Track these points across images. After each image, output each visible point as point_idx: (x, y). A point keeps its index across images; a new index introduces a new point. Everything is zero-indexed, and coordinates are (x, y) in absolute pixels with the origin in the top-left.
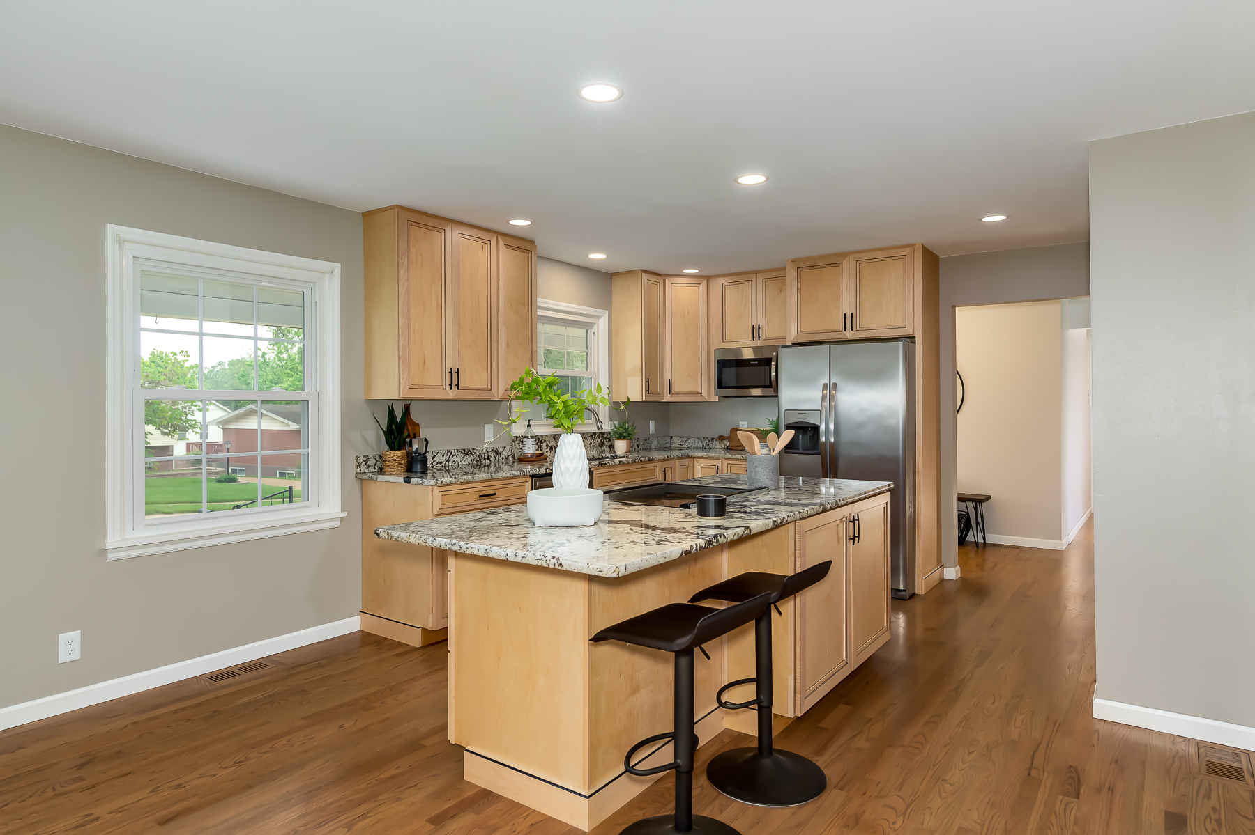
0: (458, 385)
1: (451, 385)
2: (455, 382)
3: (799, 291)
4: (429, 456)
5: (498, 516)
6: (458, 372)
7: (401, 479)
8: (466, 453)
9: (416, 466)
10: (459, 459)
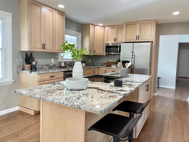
0: (45, 48)
1: (43, 48)
2: (44, 47)
3: (126, 30)
4: (37, 66)
5: (56, 86)
6: (45, 45)
7: (29, 72)
8: (47, 65)
9: (33, 69)
10: (45, 67)
